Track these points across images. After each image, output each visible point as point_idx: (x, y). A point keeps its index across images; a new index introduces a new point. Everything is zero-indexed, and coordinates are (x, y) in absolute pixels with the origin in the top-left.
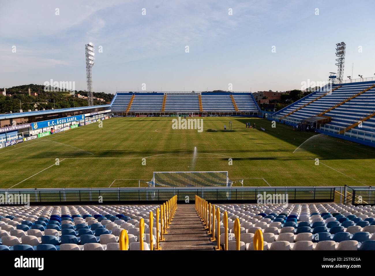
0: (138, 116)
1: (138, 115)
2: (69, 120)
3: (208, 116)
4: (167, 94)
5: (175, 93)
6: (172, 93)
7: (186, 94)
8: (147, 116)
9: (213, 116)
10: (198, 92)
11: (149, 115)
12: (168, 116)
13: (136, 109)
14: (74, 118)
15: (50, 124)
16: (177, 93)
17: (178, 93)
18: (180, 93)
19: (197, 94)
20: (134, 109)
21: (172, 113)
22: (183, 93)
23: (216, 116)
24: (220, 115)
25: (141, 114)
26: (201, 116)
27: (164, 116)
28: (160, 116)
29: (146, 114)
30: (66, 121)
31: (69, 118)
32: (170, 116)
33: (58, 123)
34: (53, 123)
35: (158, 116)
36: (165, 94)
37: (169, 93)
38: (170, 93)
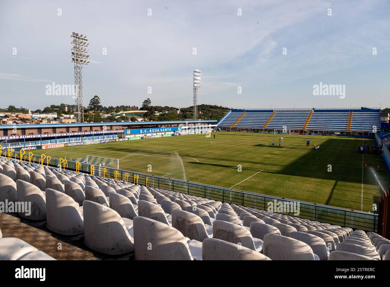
0: (240, 132)
1: (240, 130)
2: (162, 130)
3: (310, 134)
4: (277, 111)
5: (285, 110)
6: (282, 110)
7: (297, 111)
8: (248, 132)
9: (315, 135)
10: (311, 109)
11: (249, 131)
12: (267, 132)
13: (241, 125)
14: (168, 129)
15: (143, 132)
16: (287, 110)
17: (289, 110)
18: (290, 110)
19: (309, 111)
20: (239, 125)
21: (272, 130)
22: (294, 110)
23: (319, 134)
24: (324, 134)
25: (243, 130)
26: (302, 134)
27: (263, 132)
28: (260, 132)
29: (246, 129)
30: (160, 130)
31: (162, 129)
32: (269, 133)
33: (151, 131)
34: (146, 131)
35: (258, 132)
36: (275, 111)
37: (278, 110)
38: (280, 110)
